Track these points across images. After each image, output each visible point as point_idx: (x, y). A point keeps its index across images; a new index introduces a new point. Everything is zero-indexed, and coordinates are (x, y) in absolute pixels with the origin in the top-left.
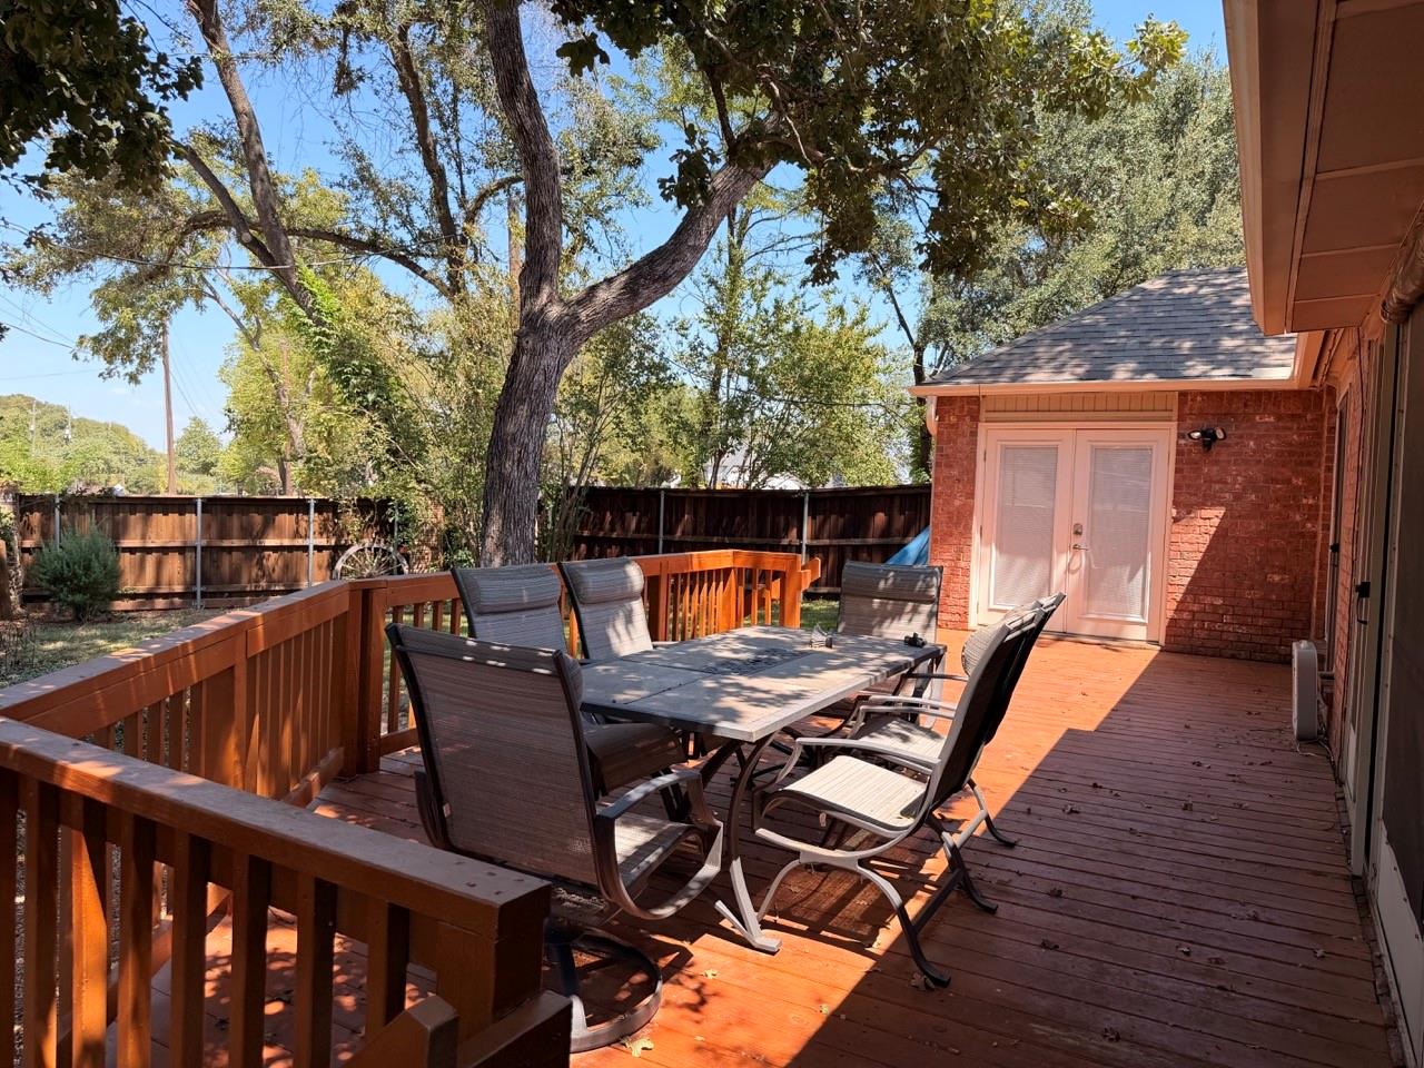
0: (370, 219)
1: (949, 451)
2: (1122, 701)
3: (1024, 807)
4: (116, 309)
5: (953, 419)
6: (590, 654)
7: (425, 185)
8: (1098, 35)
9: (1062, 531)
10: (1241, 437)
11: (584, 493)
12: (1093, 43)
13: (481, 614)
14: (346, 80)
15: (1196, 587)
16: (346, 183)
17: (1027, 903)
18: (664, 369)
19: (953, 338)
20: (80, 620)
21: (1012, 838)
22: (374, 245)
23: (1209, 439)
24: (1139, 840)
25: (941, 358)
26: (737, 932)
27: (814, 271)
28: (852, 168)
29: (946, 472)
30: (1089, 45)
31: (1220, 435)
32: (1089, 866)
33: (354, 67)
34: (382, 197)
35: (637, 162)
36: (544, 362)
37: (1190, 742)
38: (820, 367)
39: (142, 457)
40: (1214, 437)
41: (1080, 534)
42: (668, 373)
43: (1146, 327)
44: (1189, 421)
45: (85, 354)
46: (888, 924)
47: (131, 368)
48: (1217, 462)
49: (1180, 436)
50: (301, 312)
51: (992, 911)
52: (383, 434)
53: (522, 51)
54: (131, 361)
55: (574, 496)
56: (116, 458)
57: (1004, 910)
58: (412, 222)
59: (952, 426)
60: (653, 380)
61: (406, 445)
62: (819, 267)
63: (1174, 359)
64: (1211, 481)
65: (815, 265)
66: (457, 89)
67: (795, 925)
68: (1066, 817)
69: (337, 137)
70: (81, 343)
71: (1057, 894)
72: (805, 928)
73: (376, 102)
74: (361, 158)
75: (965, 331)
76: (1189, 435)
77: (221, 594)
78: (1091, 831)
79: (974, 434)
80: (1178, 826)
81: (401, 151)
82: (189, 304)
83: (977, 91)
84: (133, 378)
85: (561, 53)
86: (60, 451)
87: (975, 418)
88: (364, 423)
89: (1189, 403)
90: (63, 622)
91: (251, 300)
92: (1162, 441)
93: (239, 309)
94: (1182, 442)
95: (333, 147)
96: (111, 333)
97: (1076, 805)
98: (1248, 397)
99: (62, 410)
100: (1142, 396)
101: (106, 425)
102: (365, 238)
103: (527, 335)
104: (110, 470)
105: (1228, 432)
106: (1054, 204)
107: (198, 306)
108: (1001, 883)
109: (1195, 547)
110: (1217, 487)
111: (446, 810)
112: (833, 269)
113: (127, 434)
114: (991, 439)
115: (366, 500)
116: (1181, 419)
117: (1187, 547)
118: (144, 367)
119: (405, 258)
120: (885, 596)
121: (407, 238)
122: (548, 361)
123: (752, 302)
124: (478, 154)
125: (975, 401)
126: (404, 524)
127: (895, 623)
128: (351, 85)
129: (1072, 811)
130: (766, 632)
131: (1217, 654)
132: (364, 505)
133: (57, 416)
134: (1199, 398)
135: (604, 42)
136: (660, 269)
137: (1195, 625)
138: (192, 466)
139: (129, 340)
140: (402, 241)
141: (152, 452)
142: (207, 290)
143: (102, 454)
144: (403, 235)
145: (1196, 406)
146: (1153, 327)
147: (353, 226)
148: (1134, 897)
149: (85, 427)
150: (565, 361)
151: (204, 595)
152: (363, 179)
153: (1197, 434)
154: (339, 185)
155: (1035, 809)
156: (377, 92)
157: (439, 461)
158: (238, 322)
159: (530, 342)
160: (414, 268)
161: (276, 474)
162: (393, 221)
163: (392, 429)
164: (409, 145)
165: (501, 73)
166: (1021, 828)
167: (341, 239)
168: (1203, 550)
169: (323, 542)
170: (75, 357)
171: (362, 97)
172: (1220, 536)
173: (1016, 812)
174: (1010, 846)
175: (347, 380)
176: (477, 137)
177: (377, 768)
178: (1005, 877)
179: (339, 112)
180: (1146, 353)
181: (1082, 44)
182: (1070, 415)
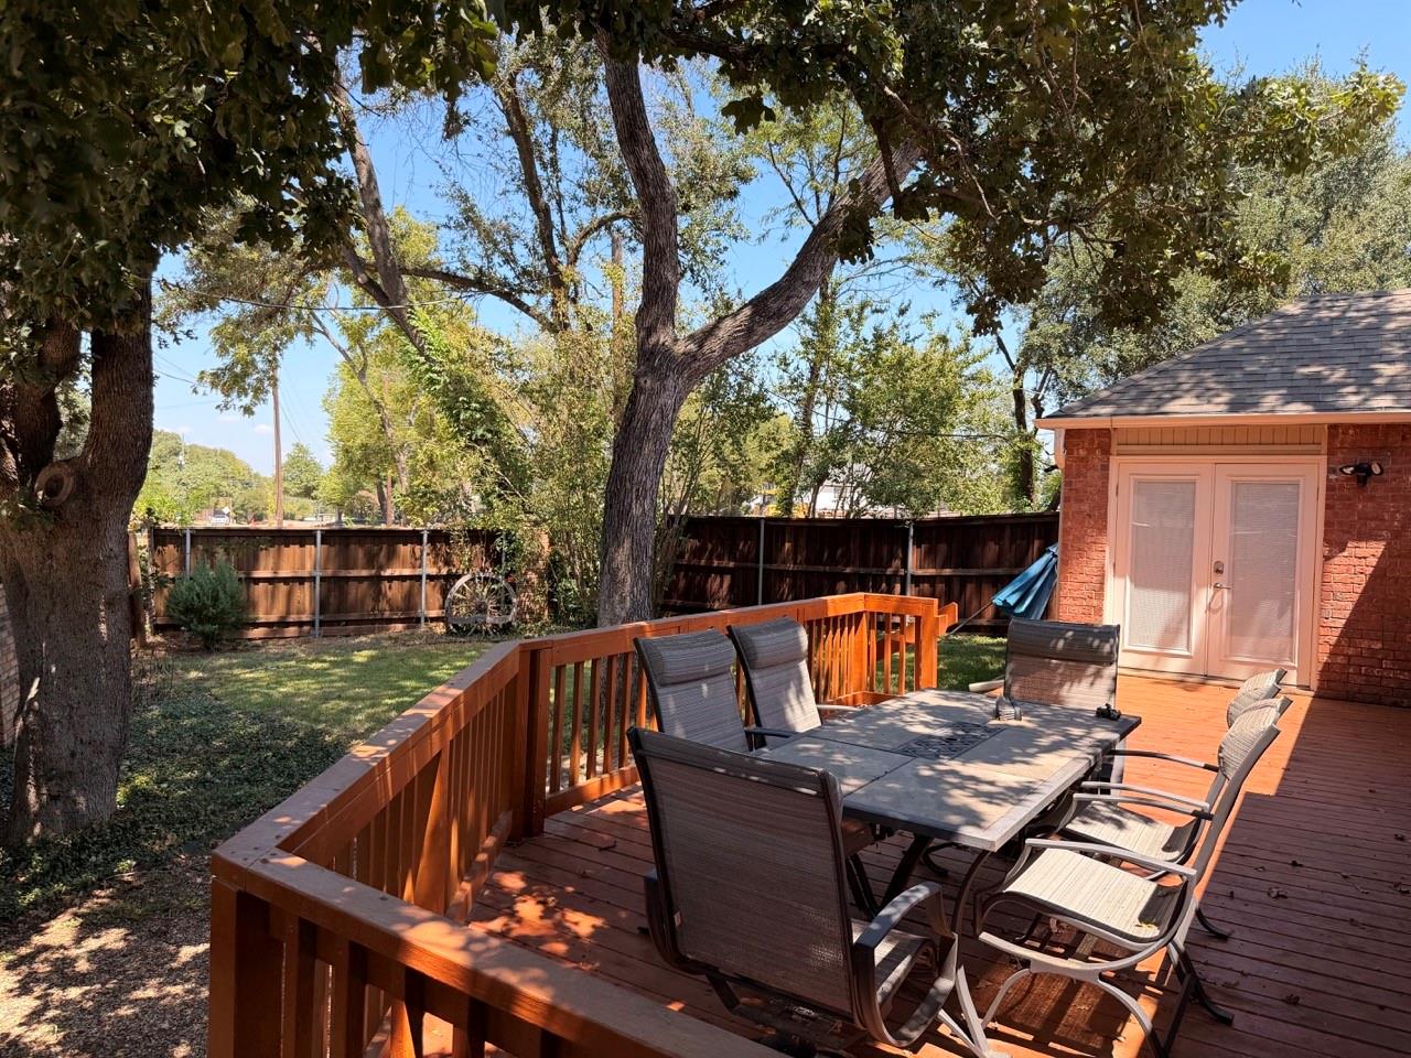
0: (475, 259)
1: (1079, 486)
2: (1292, 759)
3: (1226, 890)
4: (232, 345)
5: (1082, 453)
6: (762, 720)
7: (528, 223)
8: (1304, 86)
9: (1201, 567)
10: (1399, 471)
11: (684, 523)
12: (1297, 94)
13: (664, 685)
14: (454, 124)
15: (1351, 630)
16: (452, 224)
17: (1264, 1012)
18: (764, 399)
19: (1057, 365)
20: (208, 648)
21: (1225, 929)
22: (482, 283)
23: (1363, 474)
24: (1361, 933)
25: (1043, 381)
26: (959, 1041)
27: (976, 321)
28: (1026, 220)
29: (1075, 507)
30: (1293, 96)
31: (1376, 469)
32: (1317, 965)
33: (461, 112)
34: (487, 237)
35: (733, 194)
36: (661, 401)
37: (1382, 811)
38: (924, 394)
39: (247, 478)
40: (1369, 472)
41: (1221, 572)
42: (768, 403)
43: (1288, 356)
44: (1340, 455)
45: (205, 388)
46: (1119, 1035)
47: (246, 401)
48: (1372, 498)
49: (1331, 471)
50: (413, 349)
51: (1228, 1022)
52: (494, 467)
53: (640, 97)
54: (246, 395)
55: (675, 526)
56: (225, 483)
57: (1240, 1021)
58: (515, 261)
59: (1082, 459)
60: (753, 410)
61: (512, 475)
62: (981, 317)
63: (1321, 391)
64: (1367, 519)
65: (976, 315)
66: (555, 130)
67: (1019, 1034)
68: (1274, 902)
69: (442, 180)
70: (202, 378)
71: (1293, 1001)
72: (1030, 1037)
73: (480, 147)
74: (465, 199)
75: (1069, 356)
76: (1341, 470)
77: (338, 623)
78: (1306, 920)
79: (1106, 468)
80: (1401, 916)
81: (504, 193)
82: (300, 338)
83: (1172, 149)
84: (248, 410)
85: (726, 112)
86: (175, 476)
87: (1107, 452)
88: (474, 459)
89: (1341, 436)
90: (193, 650)
91: (356, 335)
92: (1311, 476)
93: (345, 343)
94: (1333, 477)
95: (439, 190)
96: (230, 368)
97: (1281, 888)
98: (1406, 429)
99: (175, 437)
100: (1287, 429)
101: (215, 451)
102: (471, 276)
103: (645, 374)
104: (219, 494)
105: (1385, 467)
106: (1244, 258)
107: (308, 340)
108: (1226, 985)
109: (1350, 587)
110: (1373, 524)
111: (677, 919)
112: (996, 319)
113: (234, 459)
114: (1123, 472)
115: (475, 530)
116: (1331, 452)
117: (1341, 587)
118: (258, 399)
119: (509, 295)
120: (1062, 657)
121: (510, 275)
122: (667, 399)
123: (849, 331)
124: (580, 193)
125: (1105, 433)
126: (512, 555)
127: (1076, 688)
128: (459, 130)
129: (1278, 896)
130: (947, 698)
131: (1378, 701)
132: (474, 536)
133: (171, 443)
134: (1351, 432)
135: (770, 100)
136: (775, 306)
137: (1351, 670)
138: (295, 490)
139: (245, 374)
140: (505, 278)
141: (256, 476)
142: (316, 325)
143: (212, 479)
144: (505, 272)
145: (1349, 439)
146: (1295, 355)
147: (459, 265)
148: (1382, 1008)
149: (196, 454)
150: (681, 399)
151: (322, 623)
152: (468, 219)
153: (1348, 471)
154: (446, 226)
155: (1237, 891)
156: (480, 138)
157: (544, 493)
158: (343, 352)
159: (649, 382)
160: (520, 305)
161: (375, 498)
162: (497, 259)
163: (503, 464)
164: (512, 187)
165: (620, 119)
166: (1229, 916)
167: (447, 277)
168: (1360, 591)
169: (433, 571)
170: (195, 391)
171: (467, 140)
172: (1378, 576)
173: (1217, 896)
174: (1223, 938)
175: (458, 415)
176: (578, 176)
177: (541, 830)
178: (1231, 978)
179: (447, 155)
180: (1289, 384)
181: (1286, 95)
182: (1207, 448)
